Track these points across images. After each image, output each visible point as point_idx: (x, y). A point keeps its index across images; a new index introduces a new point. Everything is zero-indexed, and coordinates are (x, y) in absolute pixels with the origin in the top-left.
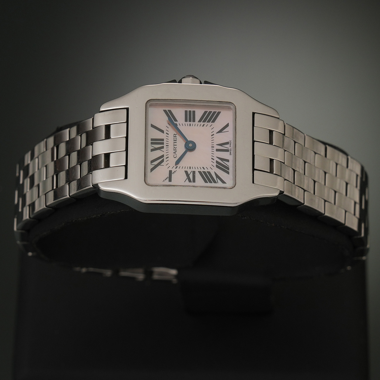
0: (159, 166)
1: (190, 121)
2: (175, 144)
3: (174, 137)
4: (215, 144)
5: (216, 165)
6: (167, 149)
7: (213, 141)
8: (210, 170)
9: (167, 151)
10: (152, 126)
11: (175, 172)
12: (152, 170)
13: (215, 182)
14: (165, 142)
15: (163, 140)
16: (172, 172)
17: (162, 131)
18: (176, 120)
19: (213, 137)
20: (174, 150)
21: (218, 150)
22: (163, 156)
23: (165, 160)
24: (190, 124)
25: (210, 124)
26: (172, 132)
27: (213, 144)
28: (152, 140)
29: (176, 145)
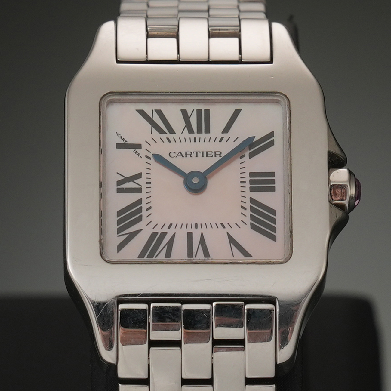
0: (151, 126)
1: (251, 182)
2: (200, 155)
3: (215, 152)
4: (204, 230)
5: (157, 233)
6: (188, 140)
7: (209, 226)
8: (145, 220)
9: (183, 140)
10: (237, 112)
11: (139, 155)
12: (142, 113)
13: (119, 231)
14: (203, 135)
15: (208, 131)
16: (137, 150)
17: (226, 130)
18: (251, 156)
19: (220, 226)
20: (186, 152)
21: (190, 236)
22: (172, 131)
23: (164, 136)
24: (244, 182)
25: (248, 220)
26: (226, 148)
27: (204, 226)
28: (207, 112)
29: (197, 156)
